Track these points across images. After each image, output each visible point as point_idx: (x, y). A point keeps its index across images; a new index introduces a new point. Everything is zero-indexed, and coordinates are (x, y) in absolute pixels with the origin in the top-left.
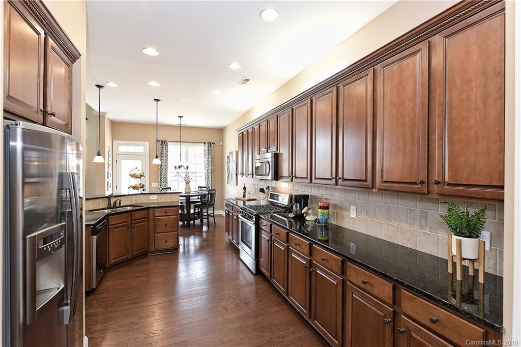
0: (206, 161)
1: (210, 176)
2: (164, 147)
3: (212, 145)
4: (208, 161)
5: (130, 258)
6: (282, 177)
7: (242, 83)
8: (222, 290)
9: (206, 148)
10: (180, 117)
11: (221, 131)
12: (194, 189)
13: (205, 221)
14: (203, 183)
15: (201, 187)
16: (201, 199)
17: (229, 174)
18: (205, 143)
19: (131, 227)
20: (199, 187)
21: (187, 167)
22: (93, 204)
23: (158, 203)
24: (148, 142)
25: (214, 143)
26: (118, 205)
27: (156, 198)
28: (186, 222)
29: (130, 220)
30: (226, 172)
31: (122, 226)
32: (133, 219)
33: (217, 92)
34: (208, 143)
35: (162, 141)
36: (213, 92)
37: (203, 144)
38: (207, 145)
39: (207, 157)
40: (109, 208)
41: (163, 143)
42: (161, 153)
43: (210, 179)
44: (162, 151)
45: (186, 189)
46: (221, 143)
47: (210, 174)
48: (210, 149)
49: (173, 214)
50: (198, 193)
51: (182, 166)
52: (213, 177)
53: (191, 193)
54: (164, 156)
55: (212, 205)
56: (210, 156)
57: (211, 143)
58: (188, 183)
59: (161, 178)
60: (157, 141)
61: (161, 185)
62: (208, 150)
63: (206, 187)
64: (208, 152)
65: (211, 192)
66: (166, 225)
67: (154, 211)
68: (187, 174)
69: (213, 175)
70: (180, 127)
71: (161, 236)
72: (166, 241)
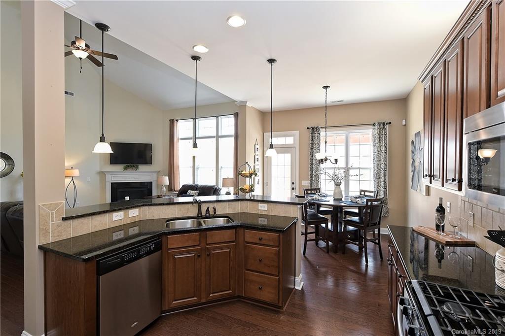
0: (376, 151)
1: (382, 175)
2: (316, 135)
3: (387, 127)
4: (380, 152)
9: (377, 131)
10: (324, 87)
11: (402, 102)
12: (354, 191)
13: (370, 245)
14: (369, 185)
15: (365, 191)
17: (414, 171)
18: (374, 124)
19: (206, 253)
20: (361, 191)
21: (336, 161)
23: (267, 216)
24: (298, 131)
25: (390, 123)
27: (266, 209)
28: (330, 243)
29: (203, 244)
30: (410, 169)
31: (189, 252)
34: (379, 124)
35: (313, 128)
37: (372, 127)
38: (377, 127)
39: (377, 145)
40: (199, 217)
41: (314, 130)
42: (312, 144)
43: (382, 179)
44: (313, 140)
45: (335, 193)
46: (404, 121)
47: (383, 172)
48: (383, 132)
49: (271, 243)
50: (352, 202)
51: (326, 159)
52: (387, 177)
53: (343, 199)
54: (315, 146)
55: (375, 224)
56: (383, 143)
57: (384, 124)
58: (338, 185)
59: (312, 175)
60: (308, 128)
61: (311, 184)
62: (380, 134)
63: (372, 192)
64: (380, 138)
65: (372, 203)
66: (260, 261)
67: (244, 232)
68: (337, 172)
69: (387, 172)
70: (326, 107)
71: (254, 276)
72: (260, 289)
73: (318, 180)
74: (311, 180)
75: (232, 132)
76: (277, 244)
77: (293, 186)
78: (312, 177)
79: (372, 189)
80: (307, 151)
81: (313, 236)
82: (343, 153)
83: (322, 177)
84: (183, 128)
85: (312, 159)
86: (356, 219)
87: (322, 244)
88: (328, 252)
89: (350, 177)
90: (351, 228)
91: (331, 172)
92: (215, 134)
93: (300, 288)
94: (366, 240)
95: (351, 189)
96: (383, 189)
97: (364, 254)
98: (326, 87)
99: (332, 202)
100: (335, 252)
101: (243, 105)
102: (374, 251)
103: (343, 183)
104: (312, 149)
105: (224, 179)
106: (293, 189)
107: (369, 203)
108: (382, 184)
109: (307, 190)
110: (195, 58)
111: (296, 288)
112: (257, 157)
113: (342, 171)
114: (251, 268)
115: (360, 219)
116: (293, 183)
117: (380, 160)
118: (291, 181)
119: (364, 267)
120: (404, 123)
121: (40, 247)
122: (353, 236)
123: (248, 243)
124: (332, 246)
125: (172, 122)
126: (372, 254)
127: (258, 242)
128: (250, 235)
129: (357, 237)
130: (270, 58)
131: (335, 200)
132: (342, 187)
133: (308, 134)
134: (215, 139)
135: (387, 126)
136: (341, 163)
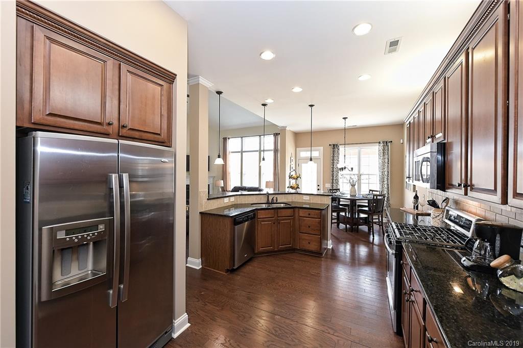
0: (381, 162)
1: (385, 179)
2: (336, 150)
4: (384, 162)
5: (276, 250)
6: (452, 186)
7: (389, 52)
8: (332, 332)
9: (381, 148)
10: (343, 118)
11: (401, 126)
12: (364, 191)
13: (376, 227)
14: (377, 187)
15: (373, 191)
16: (368, 203)
18: (380, 143)
19: (277, 222)
20: (370, 190)
21: (352, 169)
22: (256, 199)
23: (309, 204)
24: (322, 147)
25: (391, 142)
26: (275, 201)
27: (308, 199)
28: (348, 226)
29: (276, 216)
31: (269, 221)
32: (279, 216)
33: (364, 77)
34: (384, 142)
35: (334, 145)
36: (360, 79)
37: (378, 144)
38: (381, 145)
39: (382, 158)
40: (268, 203)
41: (335, 147)
42: (333, 157)
43: (386, 182)
44: (334, 154)
45: (351, 191)
46: (402, 140)
47: (386, 177)
48: (386, 148)
49: (316, 217)
50: (363, 197)
51: (345, 168)
52: (389, 181)
53: (357, 196)
54: (335, 158)
55: (379, 212)
56: (386, 156)
57: (387, 142)
58: (353, 186)
59: (333, 179)
60: (330, 145)
61: (333, 186)
62: (384, 150)
63: (378, 191)
64: (384, 152)
65: (377, 197)
66: (309, 227)
67: (299, 211)
68: (353, 177)
69: (389, 178)
70: (345, 129)
71: (305, 236)
72: (309, 243)
73: (337, 183)
74: (333, 183)
75: (272, 147)
76: (319, 217)
77: (319, 187)
78: (333, 181)
79: (378, 190)
80: (329, 162)
81: (336, 221)
82: (357, 163)
83: (340, 181)
84: (233, 144)
85: (333, 168)
86: (367, 209)
87: (342, 226)
88: (346, 231)
89: (362, 180)
90: (362, 216)
91: (348, 177)
92: (258, 149)
93: (331, 248)
94: (373, 223)
95: (362, 189)
96: (386, 190)
97: (372, 233)
98: (345, 118)
99: (349, 197)
100: (352, 231)
101: (284, 129)
102: (379, 232)
103: (357, 184)
104: (333, 160)
105: (267, 182)
106: (318, 190)
107: (375, 197)
108: (386, 186)
109: (330, 190)
110: (264, 105)
111: (328, 247)
112: (292, 166)
113: (356, 177)
114: (304, 232)
115: (369, 209)
116: (318, 186)
117: (384, 169)
118: (317, 183)
119: (371, 240)
120: (402, 142)
121: (200, 213)
122: (364, 222)
123: (301, 217)
124: (349, 228)
125: (225, 139)
126: (377, 233)
127: (308, 216)
128: (302, 213)
129: (366, 222)
130: (310, 104)
131: (351, 196)
132: (356, 187)
133: (330, 149)
134: (258, 153)
135: (389, 144)
136: (356, 171)
